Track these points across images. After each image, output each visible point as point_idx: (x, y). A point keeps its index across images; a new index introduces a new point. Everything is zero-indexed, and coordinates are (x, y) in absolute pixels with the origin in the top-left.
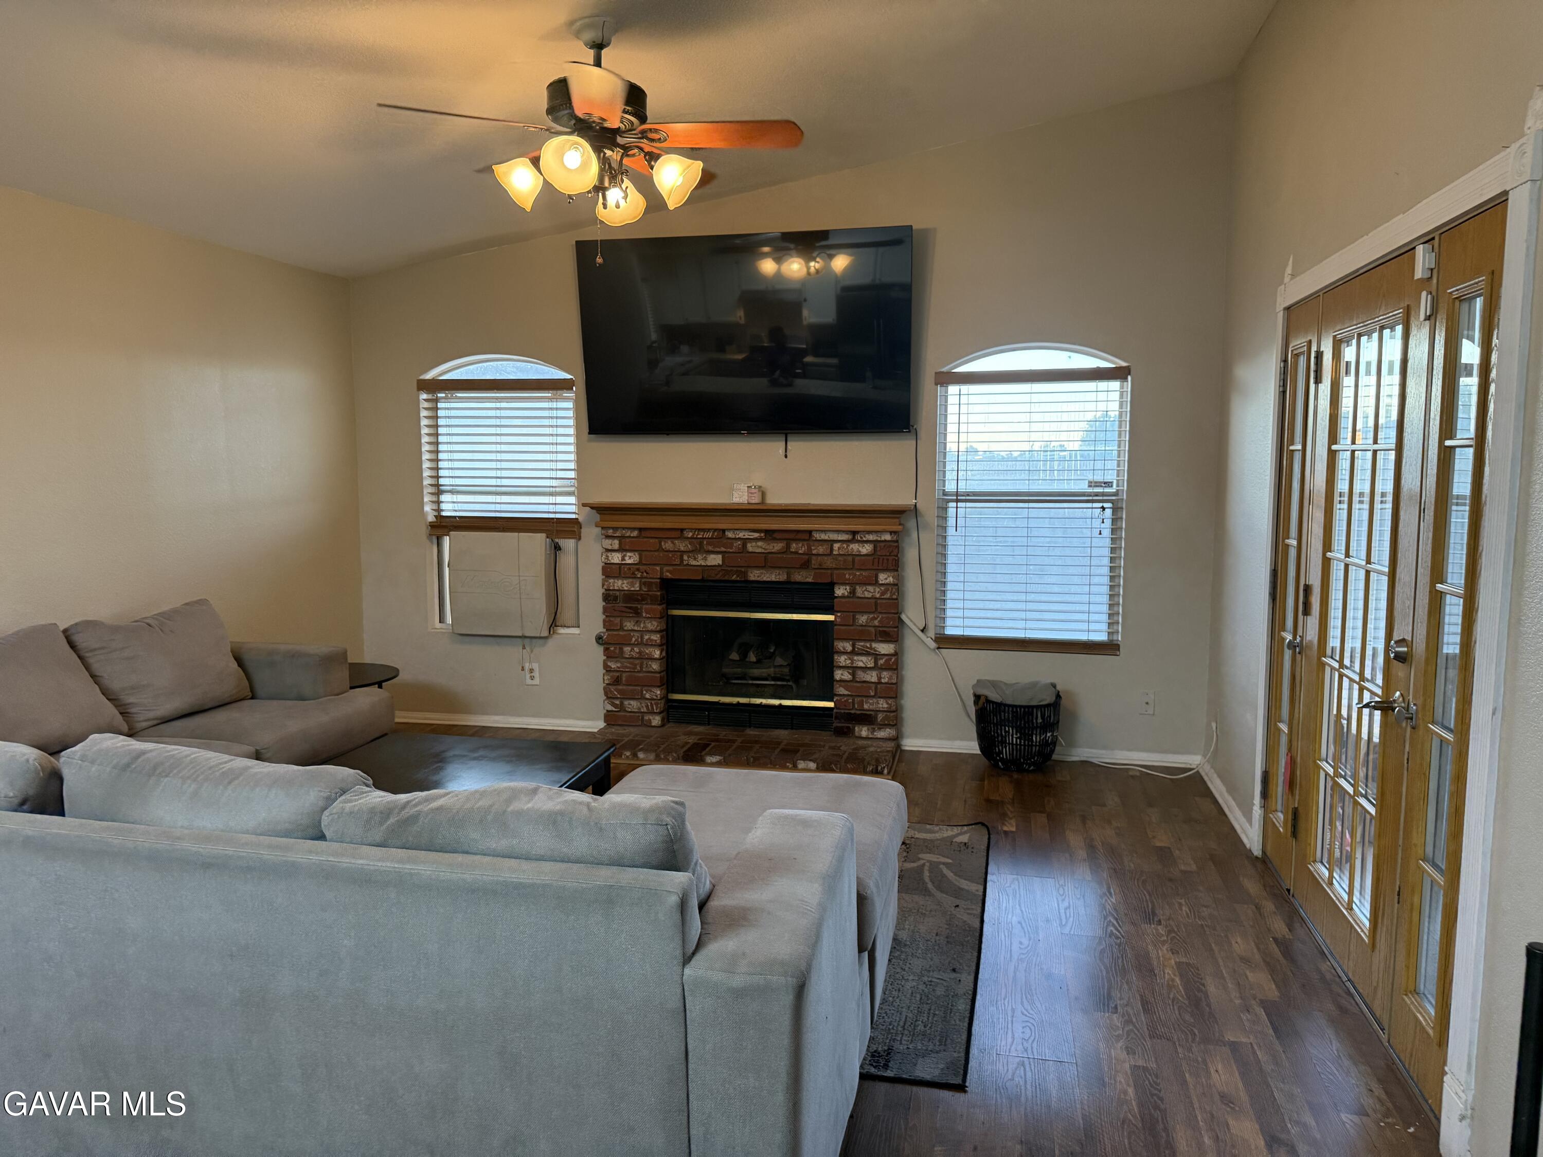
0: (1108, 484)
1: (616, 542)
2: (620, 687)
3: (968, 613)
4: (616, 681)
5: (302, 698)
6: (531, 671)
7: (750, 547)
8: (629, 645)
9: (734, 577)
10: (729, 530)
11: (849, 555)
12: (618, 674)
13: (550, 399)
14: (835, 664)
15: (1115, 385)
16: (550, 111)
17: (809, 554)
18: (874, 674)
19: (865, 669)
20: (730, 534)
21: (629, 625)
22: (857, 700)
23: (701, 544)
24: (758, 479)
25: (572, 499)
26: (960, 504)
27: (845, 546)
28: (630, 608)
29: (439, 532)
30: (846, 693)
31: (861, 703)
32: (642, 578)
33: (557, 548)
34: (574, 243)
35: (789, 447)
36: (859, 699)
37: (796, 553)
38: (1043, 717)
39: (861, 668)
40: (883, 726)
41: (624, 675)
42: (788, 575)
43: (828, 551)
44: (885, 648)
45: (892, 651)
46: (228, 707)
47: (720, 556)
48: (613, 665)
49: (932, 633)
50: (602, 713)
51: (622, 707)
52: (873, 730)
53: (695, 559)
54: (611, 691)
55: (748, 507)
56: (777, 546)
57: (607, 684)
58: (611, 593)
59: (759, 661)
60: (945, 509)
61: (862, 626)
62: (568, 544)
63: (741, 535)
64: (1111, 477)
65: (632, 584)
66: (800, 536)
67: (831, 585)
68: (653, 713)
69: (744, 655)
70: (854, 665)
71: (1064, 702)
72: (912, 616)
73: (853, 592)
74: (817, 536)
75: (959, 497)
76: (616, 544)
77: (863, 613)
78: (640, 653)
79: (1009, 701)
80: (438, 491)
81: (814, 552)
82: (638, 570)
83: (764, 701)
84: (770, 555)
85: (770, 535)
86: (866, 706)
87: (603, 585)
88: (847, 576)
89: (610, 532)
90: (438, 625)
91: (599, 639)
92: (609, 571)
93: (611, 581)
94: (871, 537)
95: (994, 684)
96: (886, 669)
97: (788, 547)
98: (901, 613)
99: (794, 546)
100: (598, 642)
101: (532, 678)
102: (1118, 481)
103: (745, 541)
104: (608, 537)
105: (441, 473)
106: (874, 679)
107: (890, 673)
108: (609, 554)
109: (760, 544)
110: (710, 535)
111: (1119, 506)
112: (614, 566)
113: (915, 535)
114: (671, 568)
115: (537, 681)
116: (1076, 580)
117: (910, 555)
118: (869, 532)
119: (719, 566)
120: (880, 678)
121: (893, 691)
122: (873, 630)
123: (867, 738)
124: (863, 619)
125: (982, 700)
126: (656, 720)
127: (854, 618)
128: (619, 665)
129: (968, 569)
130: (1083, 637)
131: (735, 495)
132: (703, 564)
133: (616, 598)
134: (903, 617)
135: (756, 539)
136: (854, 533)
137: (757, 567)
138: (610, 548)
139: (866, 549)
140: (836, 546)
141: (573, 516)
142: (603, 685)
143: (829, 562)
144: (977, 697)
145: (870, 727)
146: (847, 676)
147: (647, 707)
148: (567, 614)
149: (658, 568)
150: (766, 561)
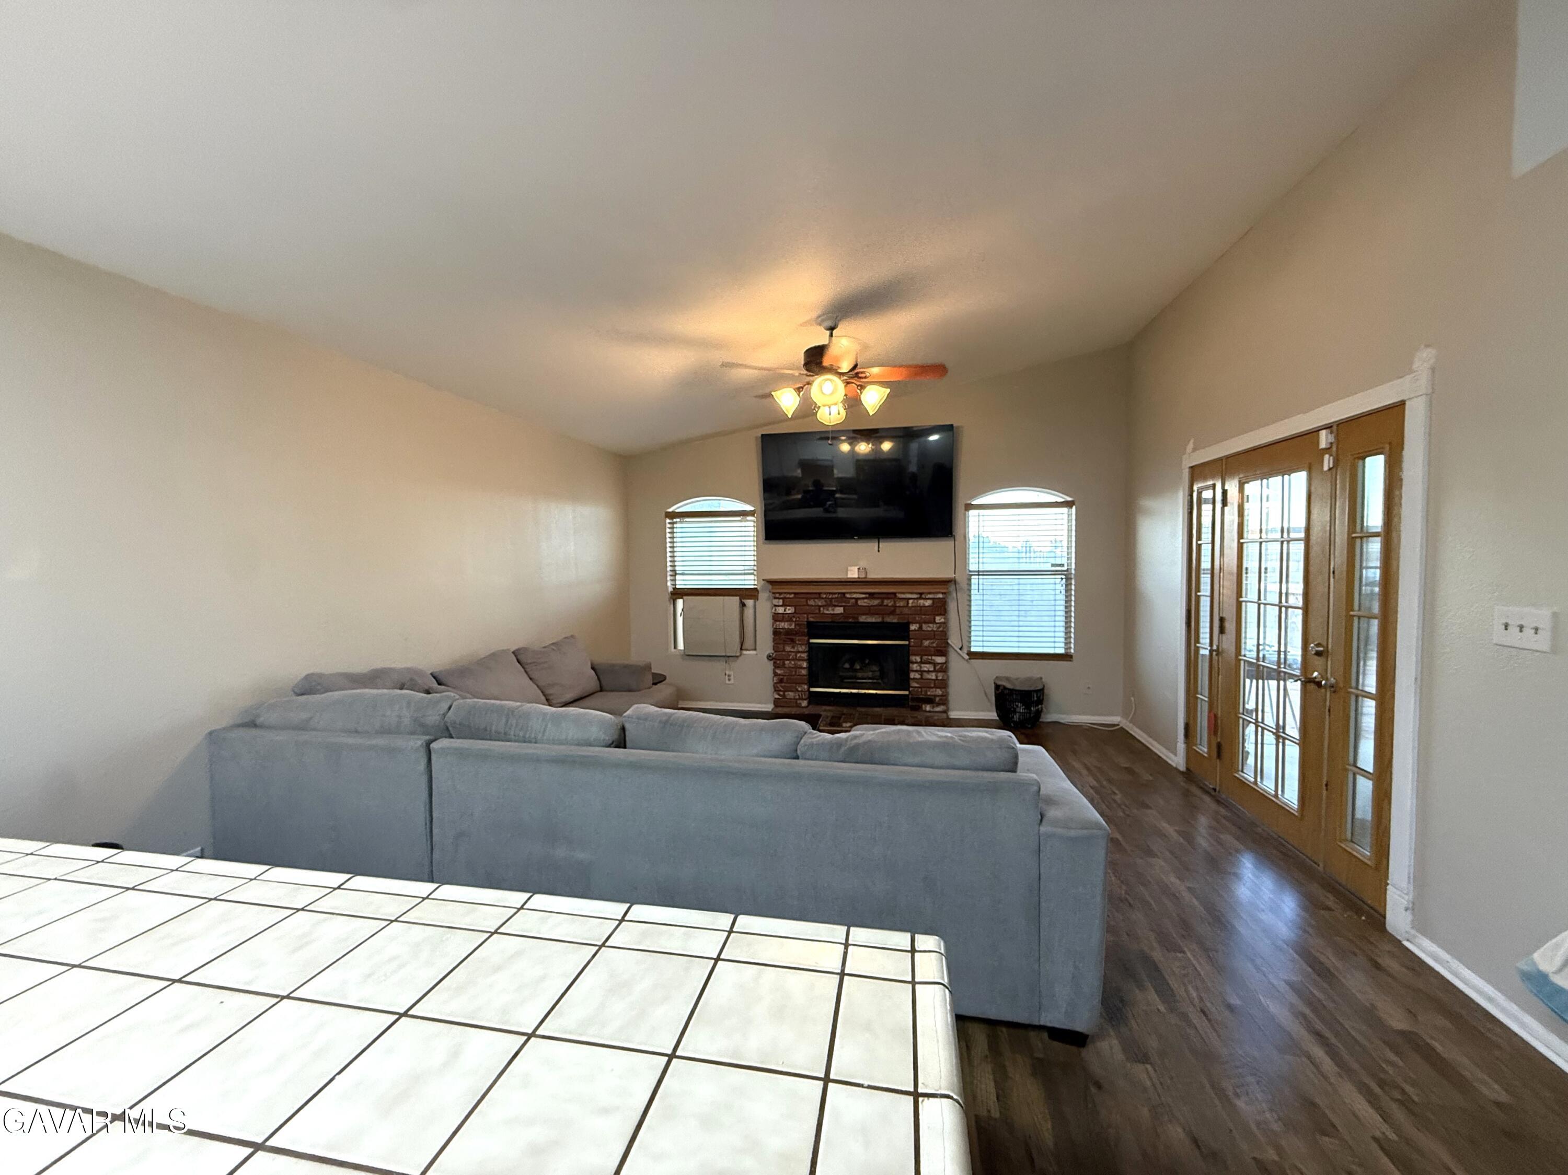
0: (1062, 565)
1: (781, 601)
2: (783, 684)
3: (985, 639)
4: (781, 681)
5: (630, 691)
6: (729, 676)
7: (860, 603)
8: (788, 660)
9: (850, 620)
10: (848, 593)
11: (918, 606)
12: (782, 677)
13: (740, 521)
14: (910, 669)
15: (1065, 510)
16: (806, 364)
17: (895, 606)
18: (934, 674)
19: (929, 672)
20: (848, 596)
21: (788, 648)
22: (923, 689)
23: (831, 601)
24: (863, 564)
25: (752, 577)
26: (981, 577)
27: (916, 601)
28: (788, 639)
29: (675, 597)
30: (917, 685)
31: (926, 692)
32: (796, 621)
33: (743, 605)
34: (760, 435)
35: (880, 546)
36: (925, 689)
37: (887, 605)
38: (1037, 697)
39: (925, 671)
40: (938, 704)
41: (785, 678)
42: (883, 618)
43: (906, 605)
44: (940, 660)
45: (944, 661)
46: (592, 696)
47: (842, 608)
48: (779, 672)
49: (965, 651)
50: (772, 699)
51: (784, 696)
52: (933, 707)
53: (828, 610)
54: (778, 687)
55: (858, 580)
56: (876, 602)
57: (776, 683)
58: (778, 630)
59: (861, 669)
60: (970, 580)
61: (926, 647)
62: (750, 603)
63: (854, 596)
64: (1064, 561)
65: (791, 625)
66: (889, 596)
67: (907, 625)
68: (803, 699)
69: (852, 665)
70: (922, 669)
71: (1045, 688)
72: (954, 641)
73: (921, 627)
74: (900, 596)
75: (979, 573)
76: (781, 602)
77: (926, 639)
78: (795, 664)
79: (1018, 688)
80: (675, 573)
81: (898, 605)
82: (794, 617)
83: (867, 691)
84: (872, 608)
85: (872, 596)
86: (929, 693)
87: (773, 625)
88: (917, 619)
89: (777, 595)
90: (673, 650)
91: (769, 657)
92: (776, 618)
93: (778, 623)
94: (931, 596)
95: (1008, 679)
96: (940, 671)
97: (883, 602)
98: (947, 639)
99: (886, 602)
100: (768, 659)
101: (729, 680)
102: (1068, 563)
103: (857, 599)
104: (775, 598)
105: (676, 564)
106: (934, 677)
107: (943, 673)
108: (777, 608)
109: (866, 600)
110: (836, 596)
111: (1069, 576)
112: (779, 615)
113: (955, 595)
114: (812, 615)
115: (732, 681)
116: (1046, 618)
117: (952, 607)
118: (930, 593)
119: (841, 614)
120: (937, 677)
121: (943, 684)
122: (932, 649)
123: (930, 712)
124: (926, 643)
125: (1001, 688)
126: (804, 703)
127: (922, 643)
128: (782, 671)
129: (985, 613)
130: (1051, 651)
131: (849, 573)
132: (832, 612)
133: (780, 633)
134: (949, 641)
135: (863, 598)
136: (921, 594)
137: (864, 614)
138: (777, 604)
139: (928, 603)
140: (911, 601)
141: (752, 587)
142: (772, 684)
143: (906, 611)
144: (997, 687)
145: (931, 705)
146: (917, 676)
147: (799, 695)
148: (749, 642)
149: (805, 615)
150: (869, 611)
